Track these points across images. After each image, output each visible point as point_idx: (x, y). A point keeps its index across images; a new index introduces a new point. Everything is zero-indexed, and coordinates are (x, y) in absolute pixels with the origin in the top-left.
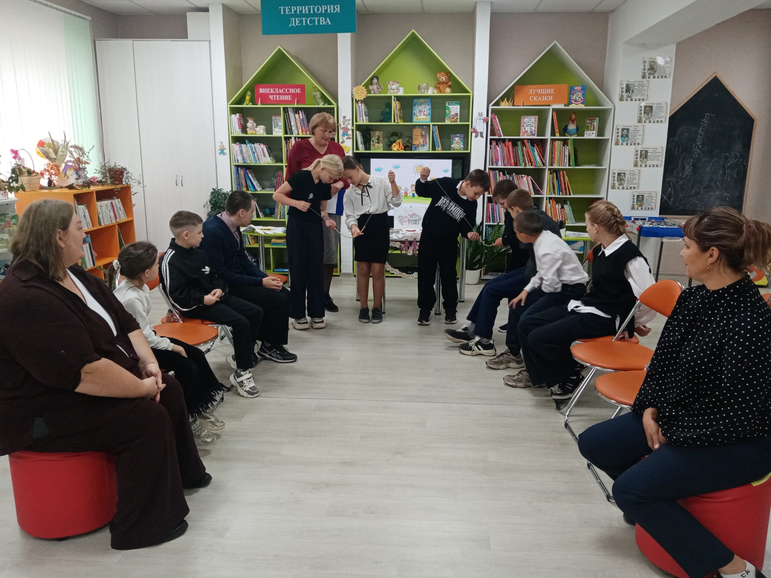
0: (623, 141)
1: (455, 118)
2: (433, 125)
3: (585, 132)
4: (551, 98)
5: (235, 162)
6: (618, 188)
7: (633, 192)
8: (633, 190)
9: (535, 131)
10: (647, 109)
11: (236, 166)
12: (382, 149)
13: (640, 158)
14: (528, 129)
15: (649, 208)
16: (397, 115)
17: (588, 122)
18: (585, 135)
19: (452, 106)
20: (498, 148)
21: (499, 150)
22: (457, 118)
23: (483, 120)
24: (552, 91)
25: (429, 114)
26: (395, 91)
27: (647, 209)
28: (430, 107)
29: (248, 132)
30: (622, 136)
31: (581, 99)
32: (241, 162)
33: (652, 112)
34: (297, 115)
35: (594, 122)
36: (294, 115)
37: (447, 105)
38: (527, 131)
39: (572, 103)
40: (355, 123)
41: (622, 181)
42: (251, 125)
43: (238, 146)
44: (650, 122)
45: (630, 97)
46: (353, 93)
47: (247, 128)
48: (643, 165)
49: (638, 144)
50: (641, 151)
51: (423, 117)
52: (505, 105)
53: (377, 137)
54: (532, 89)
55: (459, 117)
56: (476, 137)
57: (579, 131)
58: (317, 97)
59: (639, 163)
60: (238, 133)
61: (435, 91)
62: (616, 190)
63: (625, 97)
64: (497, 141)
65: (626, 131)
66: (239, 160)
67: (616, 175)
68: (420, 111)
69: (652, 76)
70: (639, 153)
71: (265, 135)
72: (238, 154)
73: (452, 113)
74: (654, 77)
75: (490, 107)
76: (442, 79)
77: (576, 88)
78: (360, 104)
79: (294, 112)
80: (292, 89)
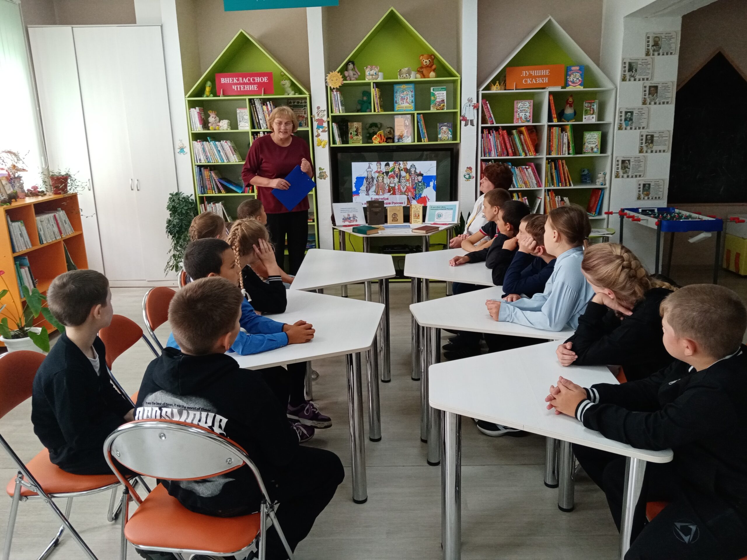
0: (627, 125)
1: (442, 105)
2: (418, 114)
3: (584, 117)
4: (546, 80)
5: (197, 162)
6: (623, 177)
7: (639, 180)
8: (638, 178)
9: (530, 116)
10: (652, 89)
11: (198, 166)
12: (361, 142)
13: (646, 143)
14: (522, 115)
15: (656, 198)
16: (377, 104)
17: (586, 105)
18: (584, 120)
19: (438, 92)
20: (490, 137)
21: (491, 140)
22: (444, 106)
23: (473, 106)
24: (547, 73)
25: (412, 102)
26: (374, 77)
27: (654, 198)
28: (413, 93)
29: (211, 128)
30: (626, 120)
31: (579, 80)
32: (204, 162)
33: (657, 92)
34: (265, 107)
35: (593, 106)
36: (262, 106)
37: (432, 91)
38: (521, 117)
39: (569, 85)
40: (330, 114)
41: (627, 169)
42: (213, 119)
43: (199, 143)
44: (655, 103)
45: (633, 76)
46: (328, 81)
47: (209, 123)
48: (649, 151)
49: (643, 128)
50: (647, 136)
51: (406, 105)
52: (495, 90)
53: (355, 129)
54: (526, 71)
55: (445, 104)
56: (466, 125)
57: (577, 116)
58: (286, 86)
59: (645, 149)
60: (199, 129)
61: (418, 76)
62: (619, 180)
63: (628, 77)
64: (489, 129)
65: (629, 114)
66: (202, 160)
67: (620, 163)
68: (403, 99)
69: (656, 53)
70: (644, 138)
71: (229, 131)
72: (201, 152)
73: (437, 100)
74: (659, 54)
75: (481, 93)
76: (426, 62)
77: (573, 68)
78: (335, 93)
79: (261, 103)
80: (258, 78)
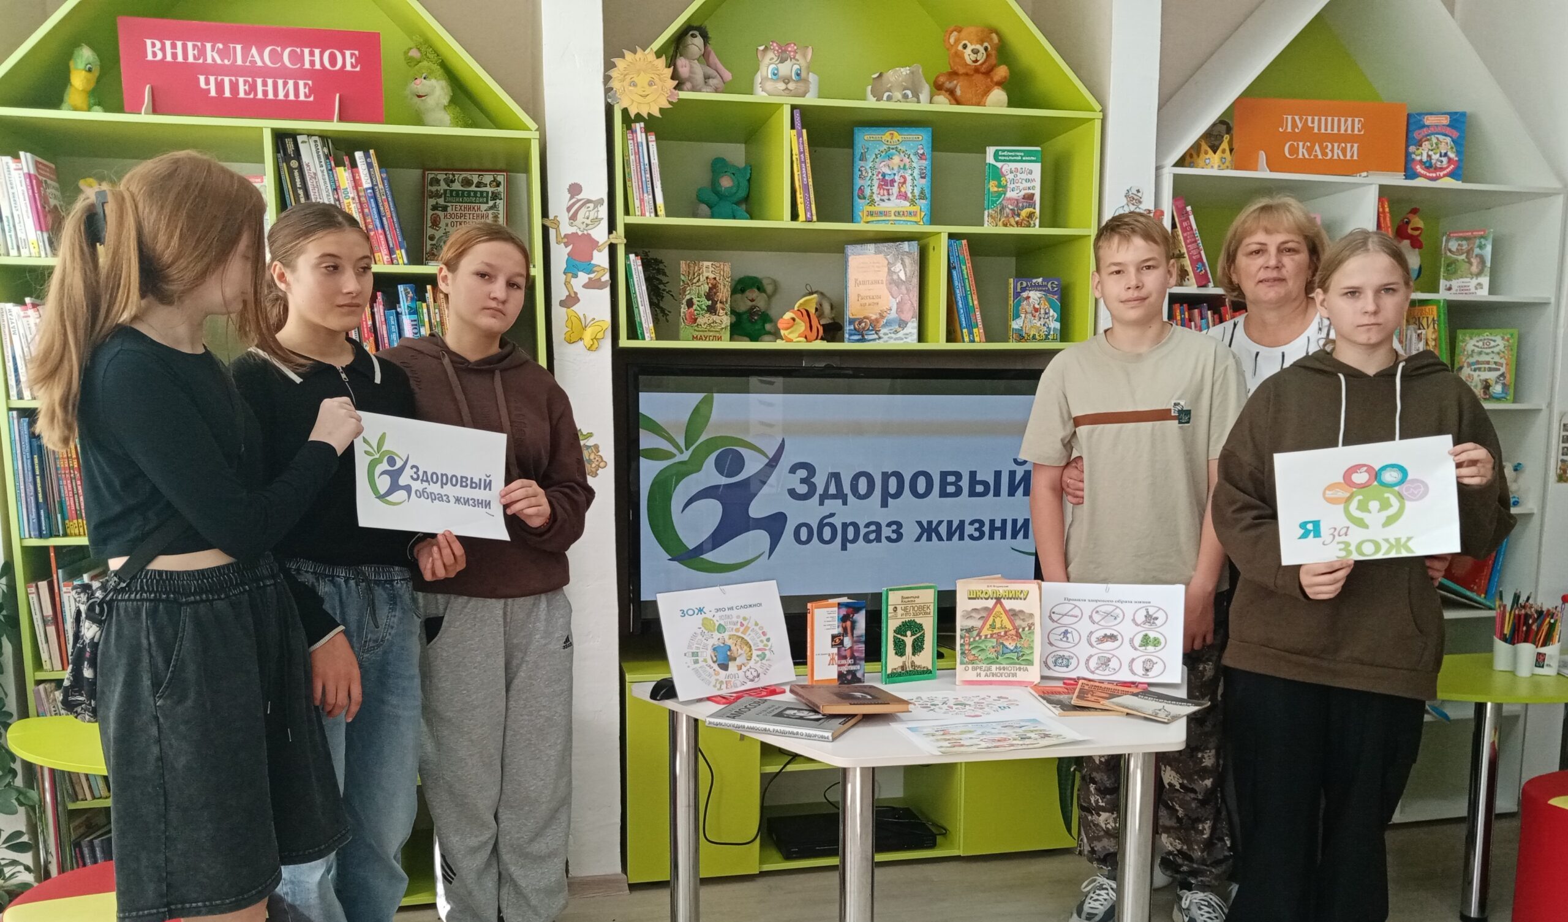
1: (1024, 213)
2: (951, 236)
3: (1443, 283)
4: (1353, 151)
16: (806, 188)
17: (1453, 246)
19: (1013, 165)
22: (1031, 216)
24: (1357, 125)
25: (922, 196)
26: (791, 86)
28: (925, 163)
31: (1450, 160)
34: (343, 175)
36: (329, 167)
37: (990, 159)
39: (1418, 175)
40: (621, 220)
46: (615, 84)
51: (894, 204)
52: (1215, 166)
53: (706, 288)
54: (1294, 115)
55: (1037, 207)
60: (31, 248)
68: (886, 183)
73: (1009, 194)
75: (1168, 172)
76: (975, 52)
77: (1429, 122)
78: (641, 137)
79: (327, 157)
80: (317, 52)
